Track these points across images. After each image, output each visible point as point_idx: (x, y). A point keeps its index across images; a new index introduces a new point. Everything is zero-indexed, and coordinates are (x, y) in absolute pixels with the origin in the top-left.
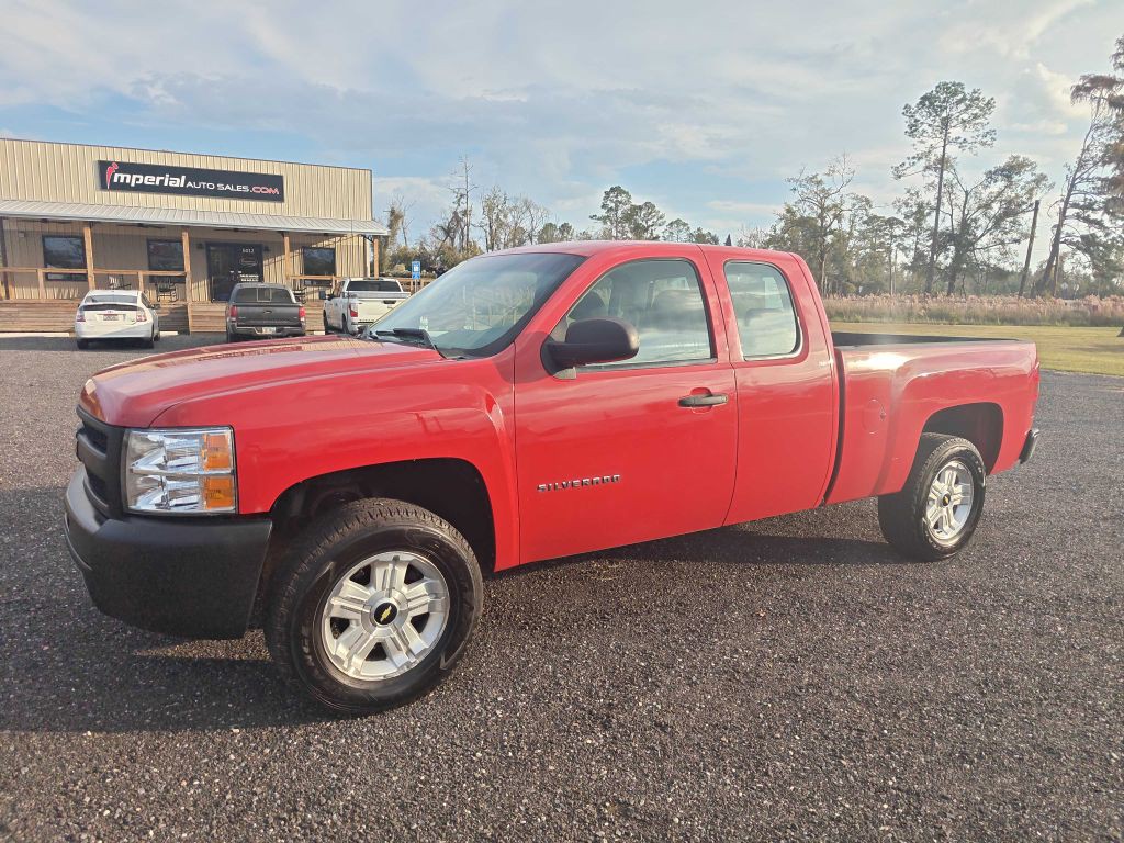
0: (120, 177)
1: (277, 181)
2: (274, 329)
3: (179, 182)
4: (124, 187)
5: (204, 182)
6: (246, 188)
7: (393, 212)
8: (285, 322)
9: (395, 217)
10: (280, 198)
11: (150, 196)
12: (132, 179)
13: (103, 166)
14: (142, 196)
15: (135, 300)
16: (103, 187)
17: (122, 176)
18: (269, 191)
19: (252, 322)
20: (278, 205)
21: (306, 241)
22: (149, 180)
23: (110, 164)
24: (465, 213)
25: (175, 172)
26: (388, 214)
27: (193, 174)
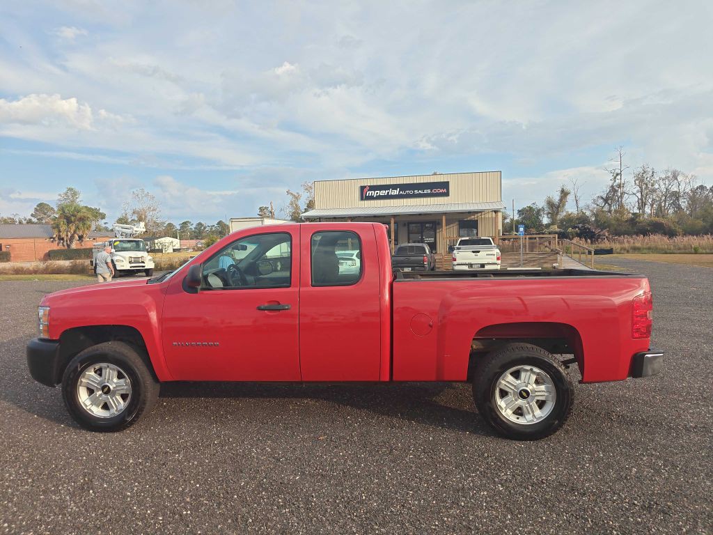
0: (370, 193)
1: (445, 185)
2: (410, 269)
3: (396, 192)
4: (371, 198)
5: (409, 190)
6: (429, 191)
7: (563, 191)
8: (416, 265)
9: (564, 194)
10: (447, 194)
11: (382, 201)
12: (374, 193)
13: (362, 188)
14: (379, 201)
15: (352, 255)
16: (362, 199)
17: (370, 192)
18: (441, 191)
19: (399, 265)
20: (446, 198)
21: (460, 217)
22: (383, 193)
23: (365, 187)
24: (619, 186)
25: (394, 187)
26: (559, 193)
27: (403, 187)
